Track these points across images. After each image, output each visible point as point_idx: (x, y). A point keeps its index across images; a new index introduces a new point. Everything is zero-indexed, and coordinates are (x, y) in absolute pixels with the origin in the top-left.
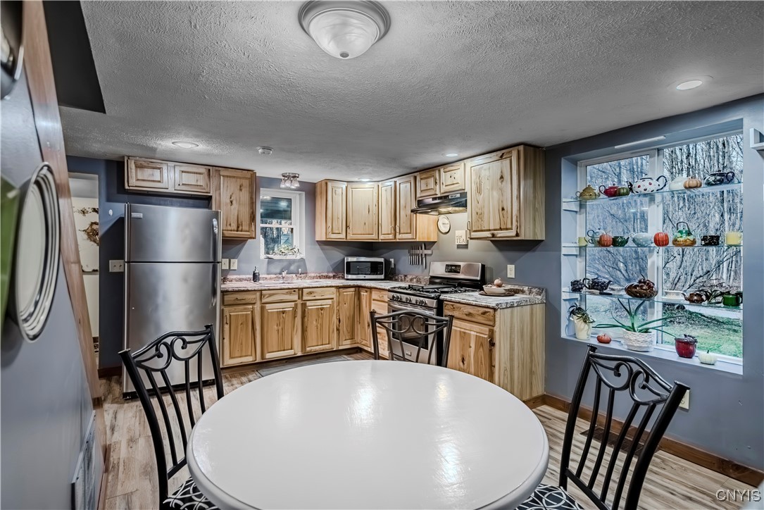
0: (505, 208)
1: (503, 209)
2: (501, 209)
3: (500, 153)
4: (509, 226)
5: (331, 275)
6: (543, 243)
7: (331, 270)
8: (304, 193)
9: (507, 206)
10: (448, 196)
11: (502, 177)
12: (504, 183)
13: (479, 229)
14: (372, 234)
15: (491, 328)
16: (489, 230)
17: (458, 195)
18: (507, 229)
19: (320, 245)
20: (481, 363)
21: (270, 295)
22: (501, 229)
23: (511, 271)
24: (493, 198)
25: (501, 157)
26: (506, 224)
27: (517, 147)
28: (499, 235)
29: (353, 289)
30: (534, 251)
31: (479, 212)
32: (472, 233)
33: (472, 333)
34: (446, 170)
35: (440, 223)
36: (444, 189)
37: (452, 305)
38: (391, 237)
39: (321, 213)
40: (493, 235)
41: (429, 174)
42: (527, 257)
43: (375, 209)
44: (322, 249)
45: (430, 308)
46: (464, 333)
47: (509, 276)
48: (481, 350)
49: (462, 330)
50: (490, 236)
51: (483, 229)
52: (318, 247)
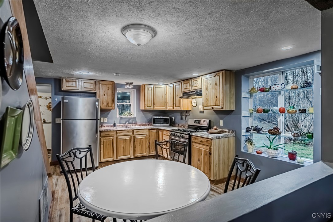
0: (217, 97)
1: (216, 97)
3: (215, 74)
4: (219, 104)
5: (147, 124)
6: (234, 111)
7: (147, 122)
8: (135, 90)
9: (218, 96)
10: (195, 91)
11: (216, 84)
12: (217, 86)
13: (207, 105)
14: (164, 107)
15: (210, 147)
16: (211, 106)
17: (199, 91)
18: (218, 106)
19: (142, 111)
20: (206, 162)
21: (120, 133)
22: (216, 105)
23: (221, 123)
24: (212, 92)
25: (216, 75)
26: (217, 103)
27: (222, 71)
28: (215, 108)
29: (156, 130)
30: (231, 114)
31: (207, 98)
32: (204, 107)
33: (203, 149)
34: (194, 80)
35: (193, 102)
36: (193, 88)
37: (195, 137)
38: (172, 108)
39: (142, 98)
40: (213, 108)
41: (187, 82)
42: (228, 117)
43: (165, 96)
44: (143, 113)
45: (186, 139)
47: (220, 125)
48: (206, 156)
49: (199, 148)
50: (211, 108)
51: (209, 105)
52: (141, 112)
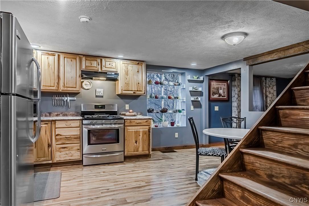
1: (139, 83)
2: (138, 83)
3: (137, 62)
10: (107, 73)
11: (138, 71)
12: (139, 74)
13: (127, 90)
15: (149, 126)
16: (132, 91)
17: (113, 74)
18: (140, 91)
22: (137, 91)
23: (127, 107)
24: (134, 78)
25: (138, 64)
26: (140, 89)
27: (144, 62)
28: (137, 93)
30: (137, 99)
31: (127, 83)
32: (123, 91)
33: (141, 130)
34: (106, 60)
35: (84, 84)
36: (104, 69)
37: (130, 121)
41: (92, 59)
42: (134, 101)
45: (120, 124)
46: (137, 131)
47: (126, 109)
48: (145, 135)
50: (133, 93)
51: (129, 90)
